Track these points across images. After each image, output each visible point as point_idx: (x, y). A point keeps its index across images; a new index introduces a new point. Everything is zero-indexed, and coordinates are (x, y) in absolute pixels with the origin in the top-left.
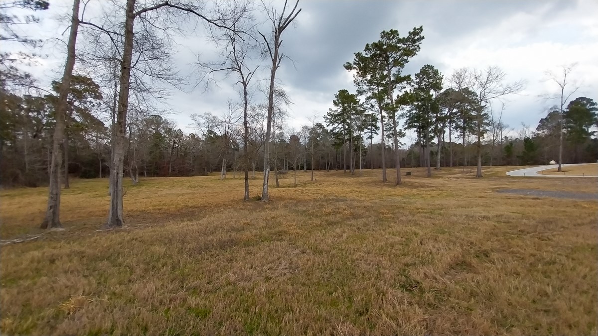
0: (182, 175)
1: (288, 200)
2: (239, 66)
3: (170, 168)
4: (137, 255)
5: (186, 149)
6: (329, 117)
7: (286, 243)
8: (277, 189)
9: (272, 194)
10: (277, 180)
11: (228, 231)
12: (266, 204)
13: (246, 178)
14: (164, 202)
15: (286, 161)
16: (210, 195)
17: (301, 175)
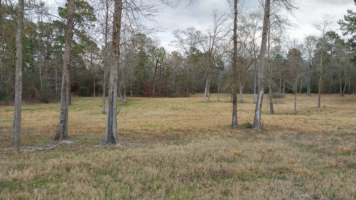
0: (165, 96)
1: (287, 131)
4: (133, 174)
5: (168, 69)
8: (271, 116)
9: (266, 122)
10: (271, 104)
11: (217, 161)
12: (259, 133)
13: (235, 102)
14: (150, 123)
15: (282, 81)
16: (193, 118)
17: (302, 100)
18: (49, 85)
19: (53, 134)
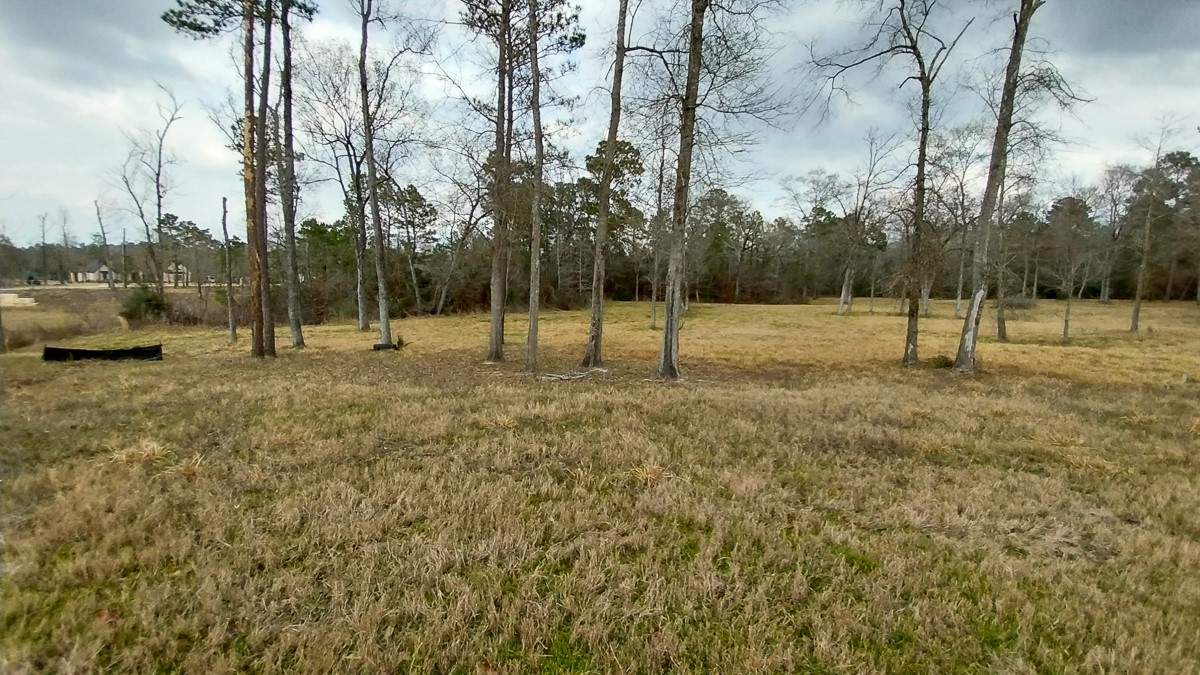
2: (911, 40)
3: (737, 286)
5: (767, 250)
8: (999, 345)
9: (987, 358)
10: (1001, 322)
11: (877, 423)
12: (968, 378)
15: (1032, 271)
16: (817, 343)
18: (570, 281)
19: (579, 357)
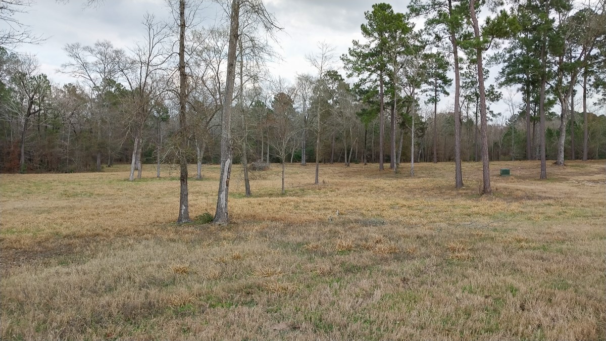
0: (49, 170)
1: (269, 223)
3: (23, 154)
6: (352, 58)
7: (259, 309)
8: (246, 199)
9: (236, 211)
10: (247, 181)
11: (142, 286)
12: (223, 229)
13: (184, 179)
14: (9, 225)
15: (266, 144)
16: (107, 211)
17: (294, 173)
